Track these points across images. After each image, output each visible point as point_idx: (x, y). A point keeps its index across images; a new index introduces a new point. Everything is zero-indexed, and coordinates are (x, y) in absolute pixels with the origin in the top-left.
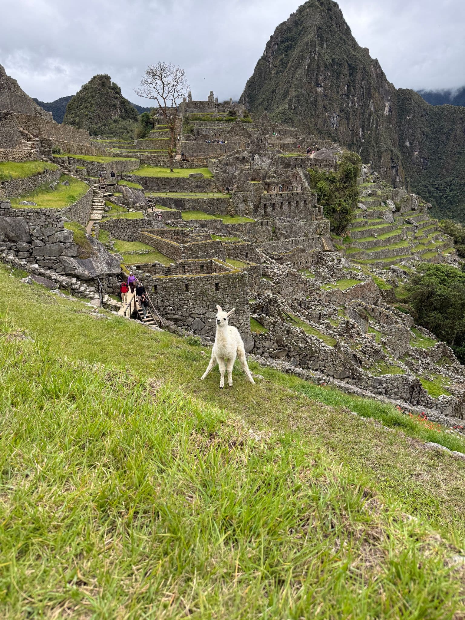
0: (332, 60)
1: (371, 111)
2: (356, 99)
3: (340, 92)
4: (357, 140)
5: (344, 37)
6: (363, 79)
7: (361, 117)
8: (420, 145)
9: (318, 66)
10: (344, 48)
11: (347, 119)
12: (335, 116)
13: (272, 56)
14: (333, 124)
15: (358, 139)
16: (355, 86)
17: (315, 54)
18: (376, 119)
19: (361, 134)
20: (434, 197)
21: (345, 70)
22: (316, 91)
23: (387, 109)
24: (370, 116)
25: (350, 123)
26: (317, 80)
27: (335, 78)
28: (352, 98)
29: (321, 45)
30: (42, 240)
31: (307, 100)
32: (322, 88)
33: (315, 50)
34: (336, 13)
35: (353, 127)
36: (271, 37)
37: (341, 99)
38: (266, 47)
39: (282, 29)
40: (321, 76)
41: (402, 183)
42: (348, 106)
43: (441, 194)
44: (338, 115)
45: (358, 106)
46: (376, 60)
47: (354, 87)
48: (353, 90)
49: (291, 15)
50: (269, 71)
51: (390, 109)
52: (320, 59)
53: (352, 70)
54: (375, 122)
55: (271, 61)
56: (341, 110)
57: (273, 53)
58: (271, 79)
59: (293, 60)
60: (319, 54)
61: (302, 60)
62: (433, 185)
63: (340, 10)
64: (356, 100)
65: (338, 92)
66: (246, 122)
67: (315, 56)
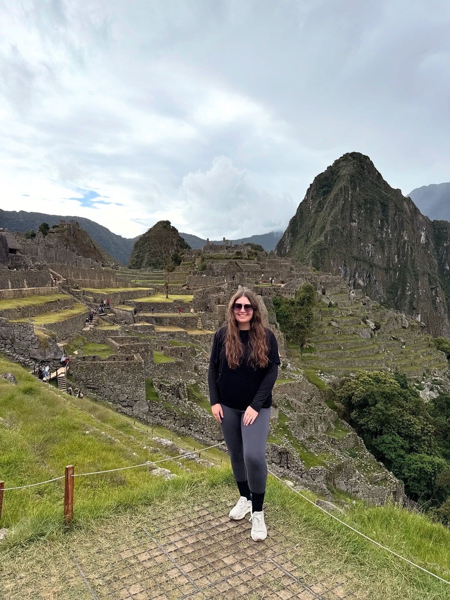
0: (365, 201)
1: (405, 240)
2: (389, 230)
3: (374, 225)
4: (393, 266)
5: (376, 182)
6: (396, 214)
7: (395, 245)
9: (352, 205)
11: (383, 247)
12: (370, 245)
13: (311, 199)
14: (368, 252)
15: (394, 264)
17: (348, 196)
18: (411, 248)
19: (396, 260)
21: (378, 208)
22: (351, 226)
23: (423, 238)
24: (404, 244)
25: (386, 250)
26: (351, 216)
27: (369, 215)
28: (385, 230)
29: (354, 189)
30: (19, 339)
31: (342, 233)
32: (356, 223)
33: (348, 194)
34: (367, 164)
35: (388, 255)
36: (311, 185)
37: (376, 231)
38: (307, 193)
39: (319, 179)
40: (355, 213)
41: (443, 303)
42: (382, 237)
44: (373, 245)
45: (392, 236)
46: (409, 197)
47: (387, 221)
48: (386, 224)
49: (328, 168)
50: (310, 211)
51: (427, 238)
52: (354, 200)
53: (384, 207)
54: (409, 249)
55: (311, 203)
56: (376, 240)
57: (312, 197)
58: (311, 217)
59: (330, 202)
60: (352, 196)
61: (337, 202)
63: (371, 162)
65: (372, 226)
66: (249, 259)
67: (348, 198)
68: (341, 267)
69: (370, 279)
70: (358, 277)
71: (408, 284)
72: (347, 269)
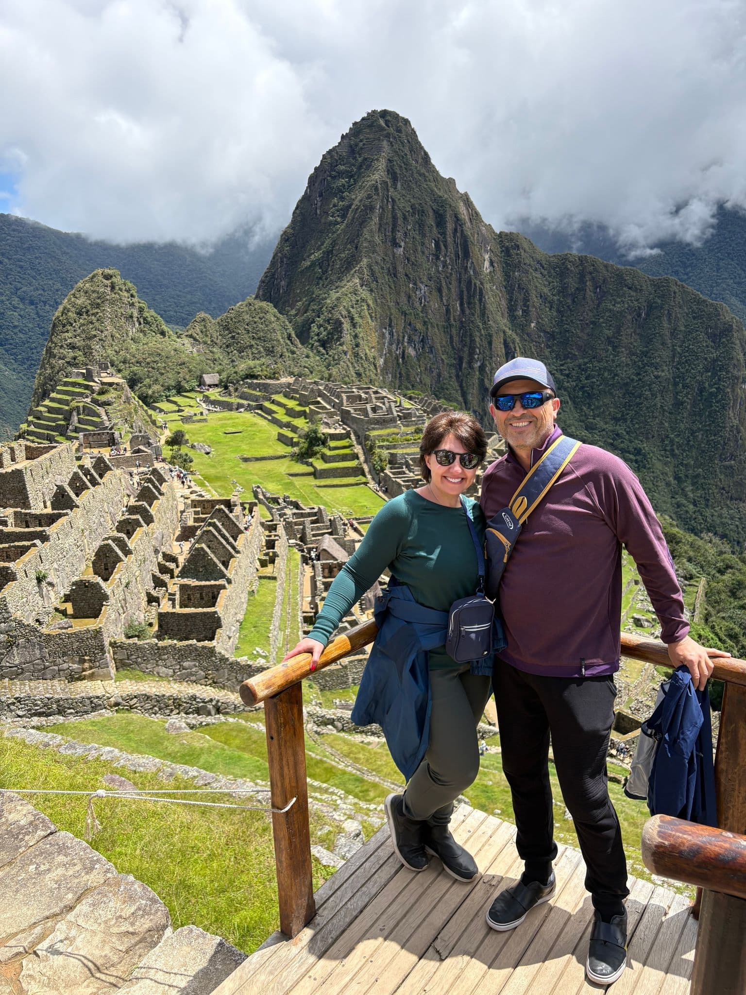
0: (412, 207)
1: (471, 276)
2: (448, 259)
3: (426, 252)
4: (454, 320)
5: (423, 171)
6: (455, 230)
7: (457, 284)
8: (537, 313)
9: (394, 218)
10: (425, 186)
11: (440, 290)
12: (423, 287)
13: (319, 196)
14: (420, 299)
15: (456, 317)
16: (446, 242)
17: (388, 200)
18: (479, 288)
19: (459, 309)
20: (565, 390)
21: (431, 221)
22: (395, 254)
23: (486, 264)
24: (470, 282)
25: (444, 294)
26: (394, 238)
27: (418, 233)
28: (442, 259)
29: (394, 186)
31: (382, 268)
32: (402, 249)
33: (388, 196)
34: (408, 135)
35: (447, 301)
36: (316, 169)
37: (429, 261)
39: (332, 159)
40: (399, 231)
42: (438, 271)
43: (574, 384)
44: (426, 286)
45: (452, 269)
46: (466, 193)
47: (444, 242)
48: (443, 247)
49: (343, 137)
50: (317, 219)
51: (492, 263)
52: (396, 207)
53: (440, 221)
55: (319, 204)
56: (430, 278)
57: (320, 192)
59: (357, 209)
60: (394, 200)
61: (371, 211)
62: (561, 370)
63: (413, 129)
64: (448, 261)
65: (423, 252)
67: (387, 203)
68: (386, 328)
69: (423, 345)
70: (408, 343)
71: (478, 350)
72: (394, 330)
